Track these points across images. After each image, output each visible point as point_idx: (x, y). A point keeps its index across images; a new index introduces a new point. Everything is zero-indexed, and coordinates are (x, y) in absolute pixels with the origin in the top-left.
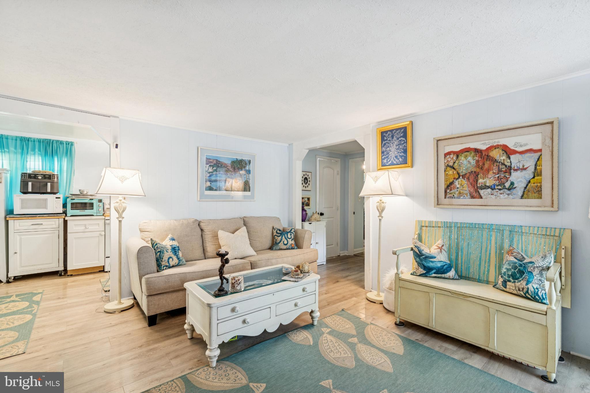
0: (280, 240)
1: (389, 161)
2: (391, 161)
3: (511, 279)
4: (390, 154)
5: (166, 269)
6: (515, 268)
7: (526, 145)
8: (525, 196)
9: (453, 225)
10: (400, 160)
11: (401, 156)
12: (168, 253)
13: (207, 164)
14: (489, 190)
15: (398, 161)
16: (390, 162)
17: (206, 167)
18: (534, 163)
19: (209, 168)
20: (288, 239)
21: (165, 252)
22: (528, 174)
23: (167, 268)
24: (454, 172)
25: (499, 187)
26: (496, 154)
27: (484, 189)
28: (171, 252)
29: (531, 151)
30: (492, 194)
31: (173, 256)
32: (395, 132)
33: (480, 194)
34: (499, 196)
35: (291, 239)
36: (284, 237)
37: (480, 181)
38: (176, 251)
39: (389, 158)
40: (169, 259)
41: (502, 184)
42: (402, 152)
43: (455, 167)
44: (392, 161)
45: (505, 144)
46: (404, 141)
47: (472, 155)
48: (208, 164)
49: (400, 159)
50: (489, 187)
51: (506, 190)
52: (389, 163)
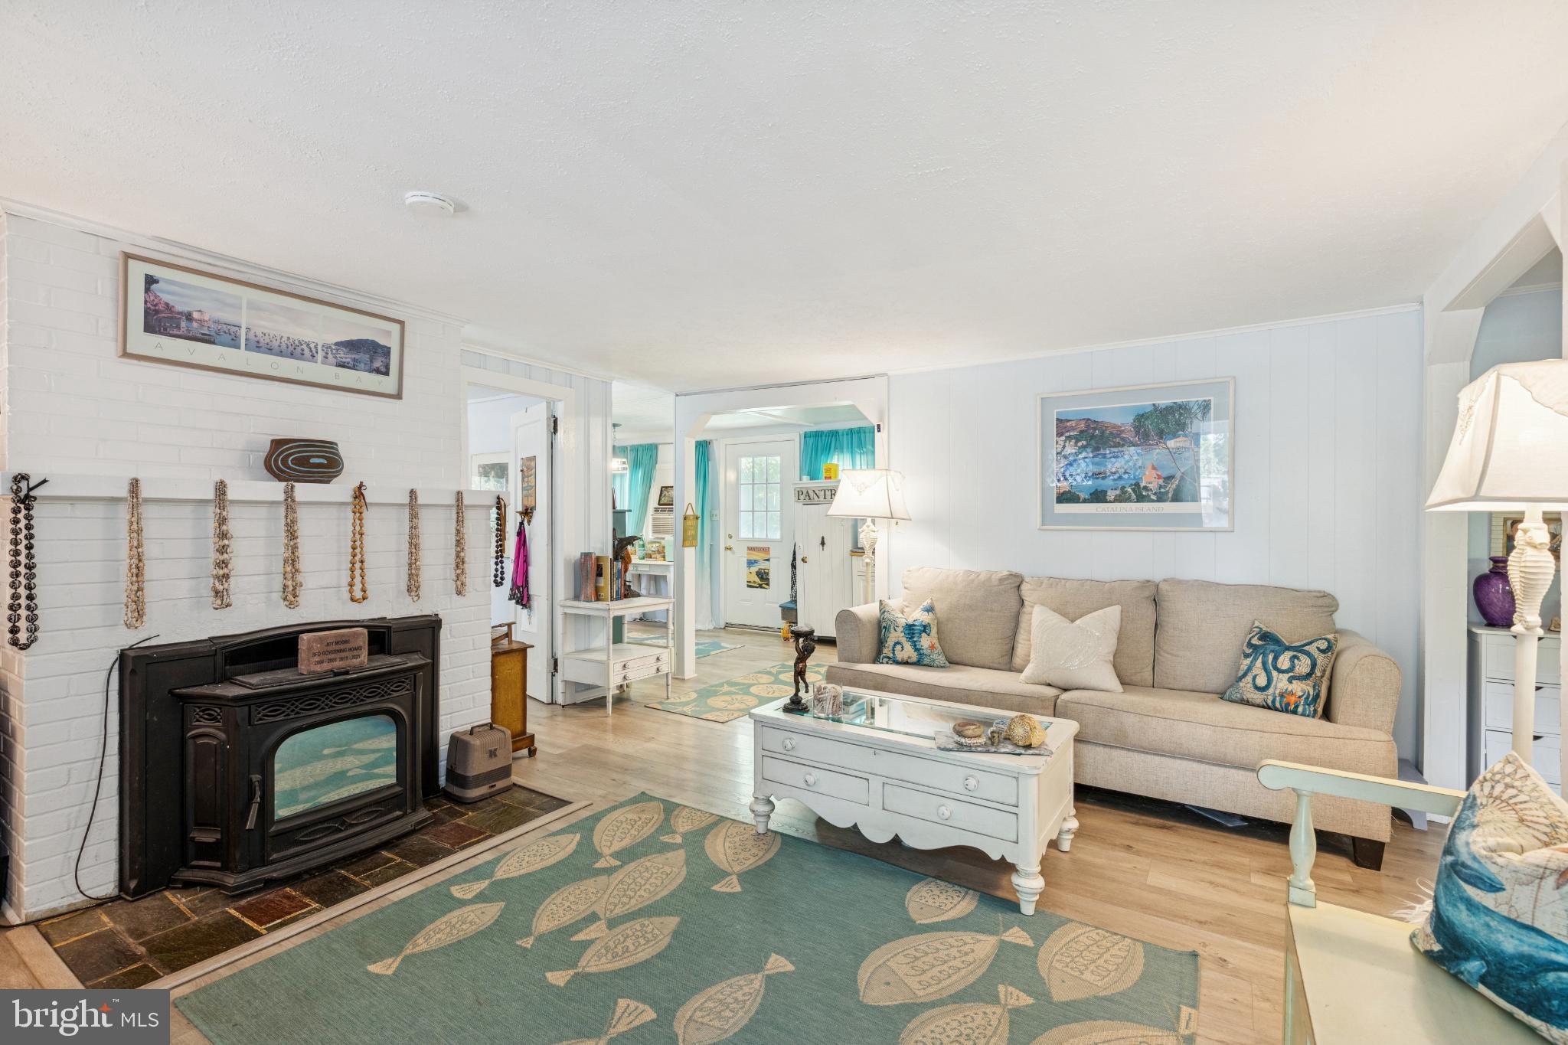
0: (1246, 668)
5: (887, 663)
12: (896, 634)
13: (1060, 434)
17: (1057, 442)
19: (1067, 444)
20: (1274, 673)
21: (892, 630)
23: (890, 662)
28: (902, 632)
31: (903, 640)
35: (1291, 674)
36: (1260, 660)
38: (913, 634)
40: (895, 645)
48: (1062, 435)
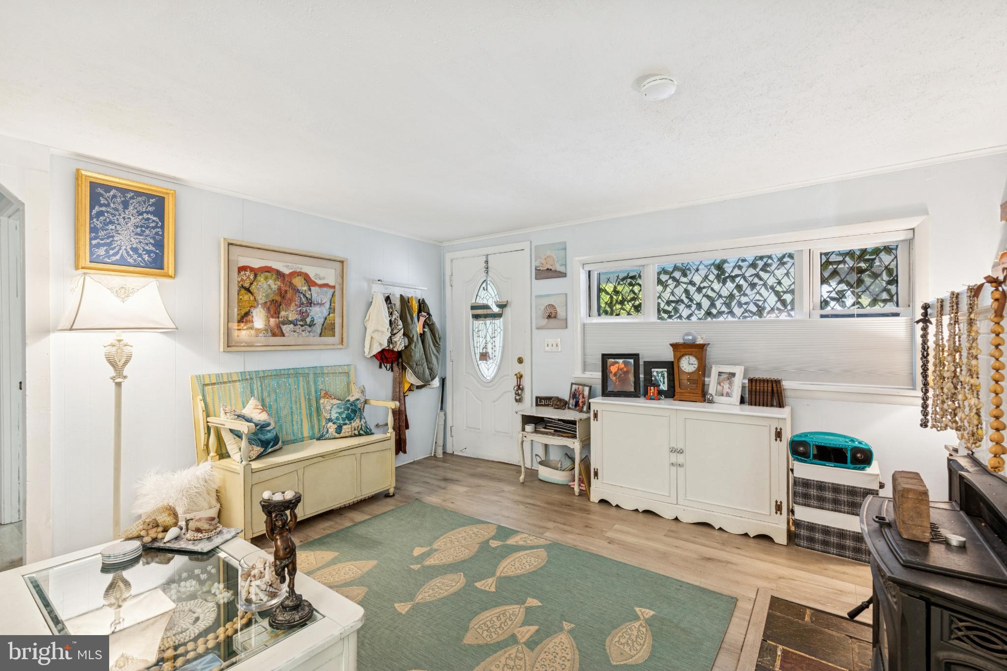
1: (115, 254)
2: (120, 255)
3: (347, 422)
4: (115, 239)
6: (348, 409)
7: (324, 278)
8: (323, 334)
9: (254, 376)
10: (146, 259)
11: (149, 252)
14: (292, 326)
15: (140, 259)
16: (118, 257)
18: (330, 300)
22: (325, 310)
24: (251, 298)
25: (301, 323)
26: (298, 282)
27: (286, 324)
29: (326, 285)
30: (294, 331)
32: (133, 196)
33: (282, 331)
34: (301, 334)
37: (283, 313)
39: (115, 248)
41: (303, 320)
42: (152, 244)
43: (252, 291)
44: (122, 254)
45: (307, 272)
46: (157, 223)
47: (273, 278)
49: (146, 257)
50: (291, 322)
51: (307, 326)
52: (114, 258)
